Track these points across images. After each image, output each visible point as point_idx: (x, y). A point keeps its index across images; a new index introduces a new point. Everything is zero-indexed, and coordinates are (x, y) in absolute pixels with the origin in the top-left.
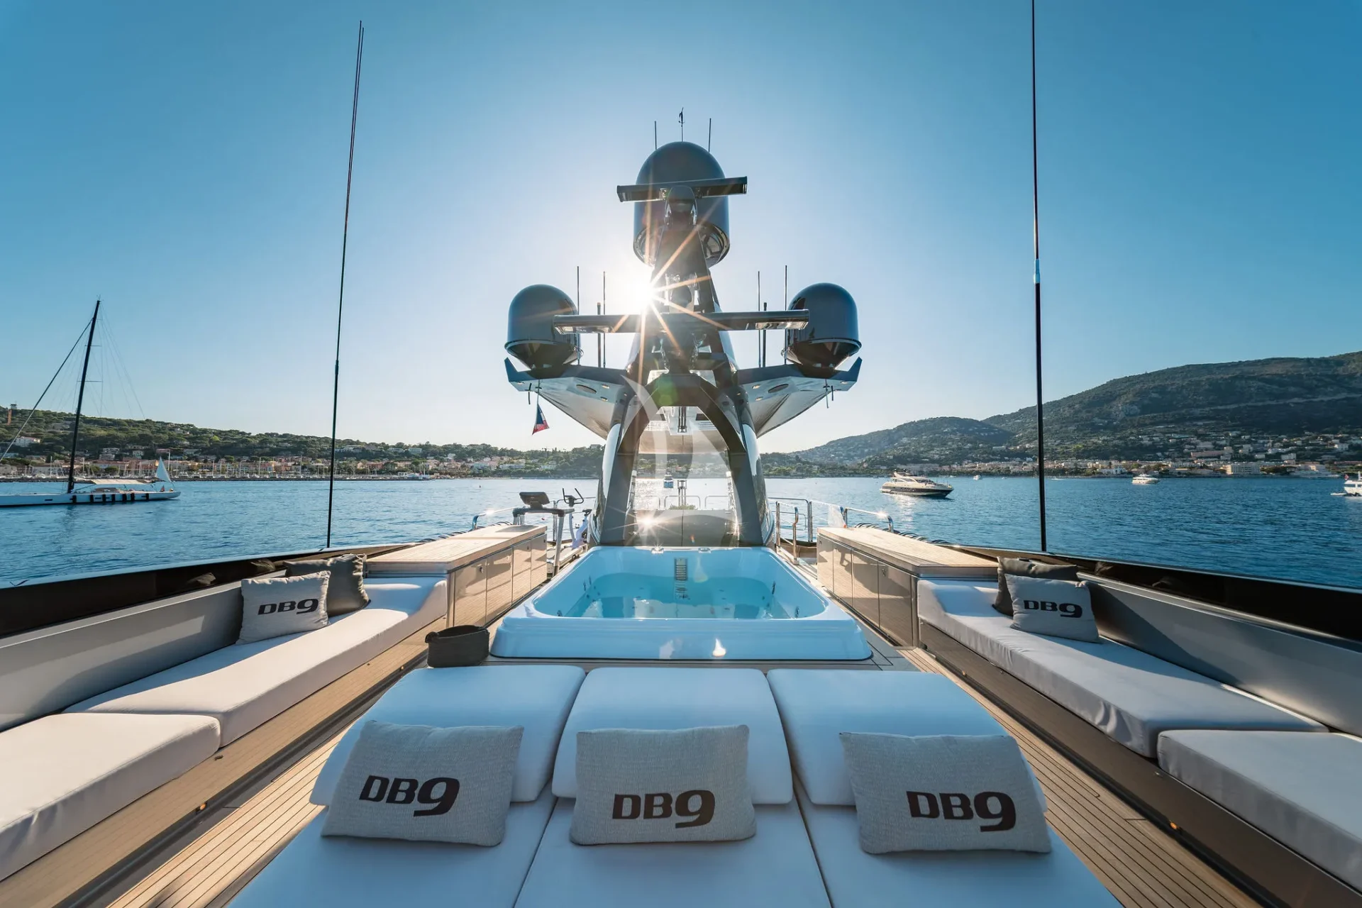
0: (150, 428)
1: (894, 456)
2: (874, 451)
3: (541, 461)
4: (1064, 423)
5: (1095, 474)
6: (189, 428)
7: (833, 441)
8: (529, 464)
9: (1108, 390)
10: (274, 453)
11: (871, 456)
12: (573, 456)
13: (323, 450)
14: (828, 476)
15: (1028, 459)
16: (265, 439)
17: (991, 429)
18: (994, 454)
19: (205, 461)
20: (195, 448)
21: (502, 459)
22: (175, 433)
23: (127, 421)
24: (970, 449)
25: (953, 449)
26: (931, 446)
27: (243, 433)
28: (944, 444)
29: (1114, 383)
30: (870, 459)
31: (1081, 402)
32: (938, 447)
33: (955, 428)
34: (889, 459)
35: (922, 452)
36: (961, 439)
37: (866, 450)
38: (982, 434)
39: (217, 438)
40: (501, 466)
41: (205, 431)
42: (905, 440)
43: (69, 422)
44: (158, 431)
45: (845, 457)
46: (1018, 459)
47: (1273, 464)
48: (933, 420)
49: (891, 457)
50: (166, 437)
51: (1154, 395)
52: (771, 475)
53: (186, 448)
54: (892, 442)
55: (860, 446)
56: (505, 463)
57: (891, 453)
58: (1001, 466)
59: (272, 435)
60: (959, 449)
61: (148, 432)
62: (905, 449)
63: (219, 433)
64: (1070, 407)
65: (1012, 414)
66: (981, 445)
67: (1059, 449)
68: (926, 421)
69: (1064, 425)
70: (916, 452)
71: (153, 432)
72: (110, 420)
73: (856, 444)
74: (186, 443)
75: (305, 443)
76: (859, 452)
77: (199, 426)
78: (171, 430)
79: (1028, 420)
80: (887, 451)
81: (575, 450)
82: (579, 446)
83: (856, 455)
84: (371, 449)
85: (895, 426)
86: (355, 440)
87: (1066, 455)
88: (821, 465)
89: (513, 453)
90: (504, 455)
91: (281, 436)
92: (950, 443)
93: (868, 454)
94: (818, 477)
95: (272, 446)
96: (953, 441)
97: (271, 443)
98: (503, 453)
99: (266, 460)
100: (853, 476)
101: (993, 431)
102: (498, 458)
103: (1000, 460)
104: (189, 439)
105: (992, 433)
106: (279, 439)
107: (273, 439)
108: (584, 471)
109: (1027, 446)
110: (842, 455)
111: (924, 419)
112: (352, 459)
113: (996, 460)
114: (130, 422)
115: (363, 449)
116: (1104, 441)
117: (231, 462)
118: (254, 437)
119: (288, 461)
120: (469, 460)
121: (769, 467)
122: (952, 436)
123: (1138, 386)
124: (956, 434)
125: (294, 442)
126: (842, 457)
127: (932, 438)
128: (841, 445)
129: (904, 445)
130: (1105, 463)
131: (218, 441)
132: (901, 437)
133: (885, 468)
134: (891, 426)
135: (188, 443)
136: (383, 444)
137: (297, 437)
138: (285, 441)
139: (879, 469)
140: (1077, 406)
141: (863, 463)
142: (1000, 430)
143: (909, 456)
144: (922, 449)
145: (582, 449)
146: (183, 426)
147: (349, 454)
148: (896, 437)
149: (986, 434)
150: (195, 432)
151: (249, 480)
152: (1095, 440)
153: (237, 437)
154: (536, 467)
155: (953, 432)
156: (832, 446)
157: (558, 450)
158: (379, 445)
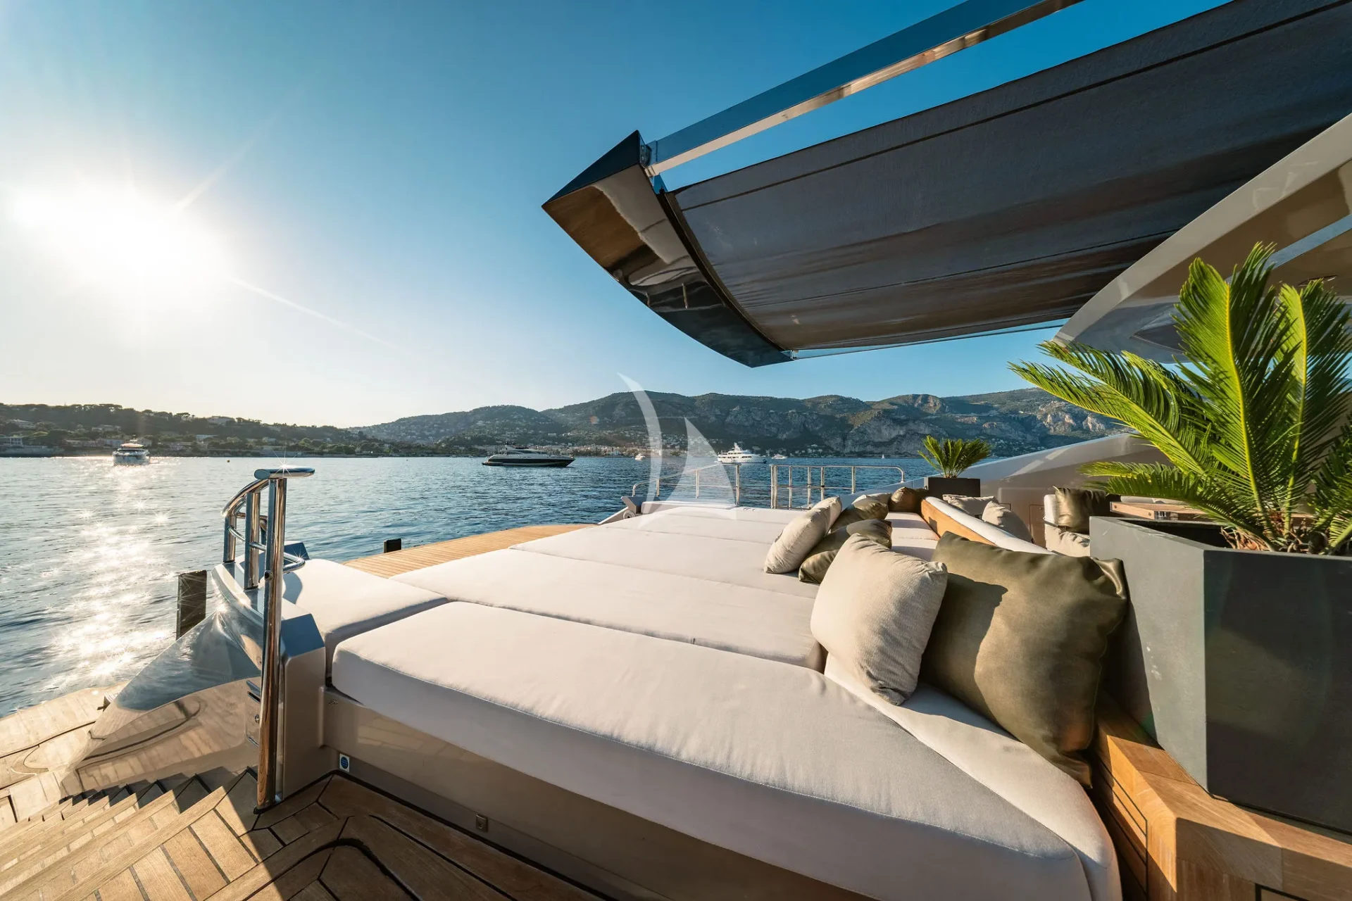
1: (472, 437)
2: (450, 432)
5: (607, 455)
7: (404, 419)
11: (447, 437)
14: (403, 456)
15: (570, 444)
17: (547, 419)
18: (549, 438)
24: (532, 434)
25: (520, 434)
26: (503, 430)
30: (448, 439)
32: (509, 430)
33: (521, 416)
35: (496, 435)
36: (526, 425)
37: (442, 431)
38: (541, 423)
42: (480, 423)
45: (418, 436)
46: (563, 444)
47: (672, 451)
48: (504, 407)
49: (469, 438)
51: (632, 407)
52: (327, 453)
55: (435, 425)
58: (553, 449)
60: (525, 433)
62: (481, 431)
65: (560, 409)
66: (540, 432)
67: (587, 438)
68: (499, 407)
70: (491, 434)
73: (431, 423)
76: (435, 432)
83: (431, 435)
87: (589, 442)
88: (392, 444)
92: (518, 429)
93: (444, 434)
94: (391, 456)
96: (520, 426)
100: (432, 456)
103: (554, 444)
105: (548, 422)
109: (569, 434)
110: (414, 434)
111: (497, 405)
113: (549, 444)
116: (609, 433)
121: (320, 443)
122: (519, 422)
123: (625, 400)
124: (522, 421)
126: (415, 437)
127: (503, 423)
128: (413, 424)
129: (480, 427)
130: (610, 448)
132: (477, 420)
133: (463, 448)
134: (468, 408)
139: (458, 449)
141: (440, 443)
142: (552, 420)
143: (485, 437)
144: (496, 432)
148: (472, 419)
149: (543, 423)
152: (604, 432)
155: (519, 419)
156: (403, 424)
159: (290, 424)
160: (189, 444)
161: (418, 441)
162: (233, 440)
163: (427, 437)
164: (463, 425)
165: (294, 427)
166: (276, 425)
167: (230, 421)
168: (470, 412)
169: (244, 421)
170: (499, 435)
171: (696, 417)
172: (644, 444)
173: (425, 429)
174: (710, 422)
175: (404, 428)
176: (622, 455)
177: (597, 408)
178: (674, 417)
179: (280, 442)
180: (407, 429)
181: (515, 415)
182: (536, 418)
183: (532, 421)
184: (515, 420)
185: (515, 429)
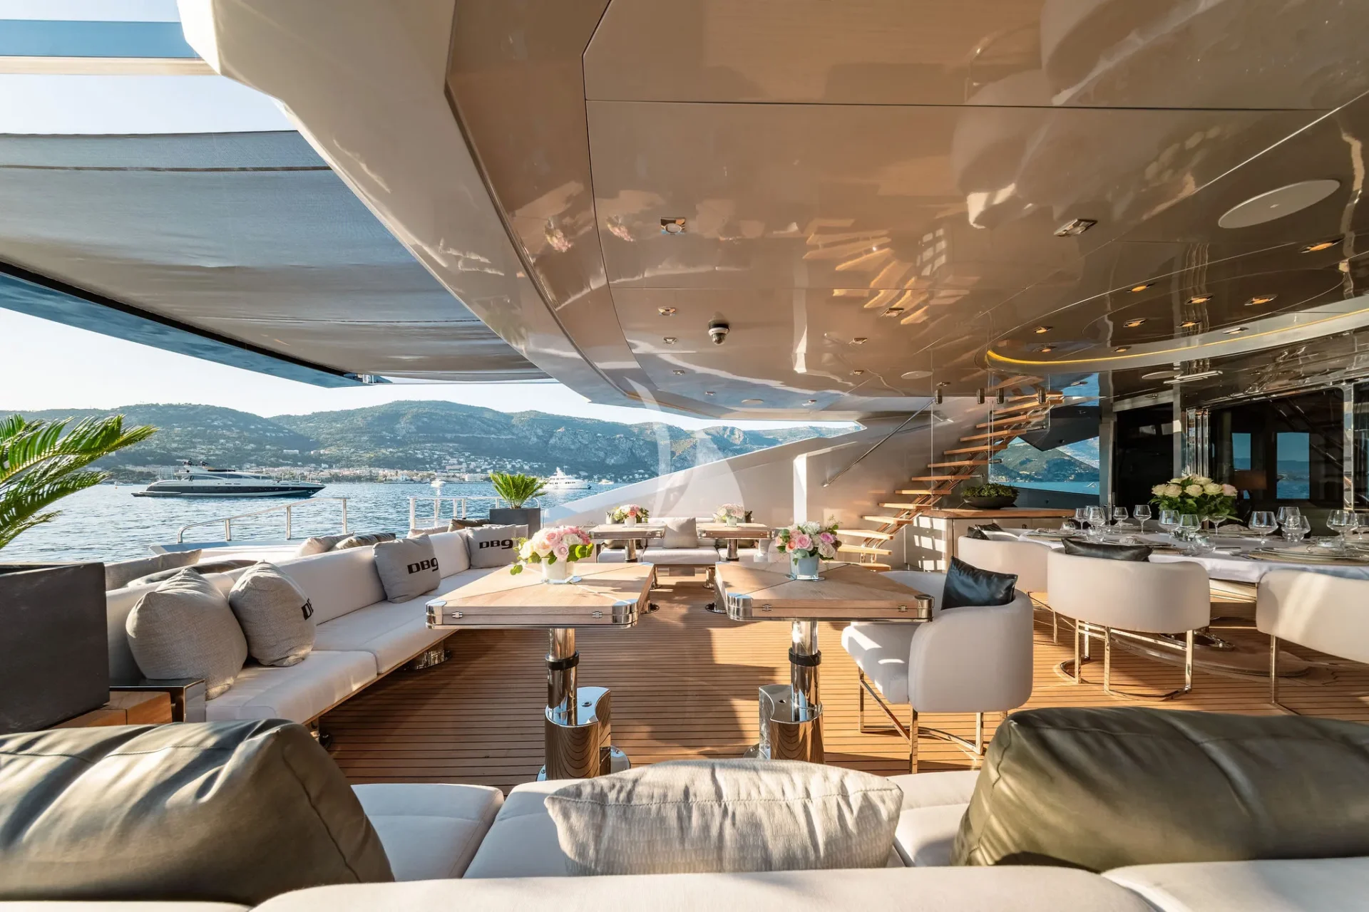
171: (515, 437)
172: (444, 468)
174: (530, 443)
176: (412, 480)
177: (370, 418)
178: (484, 436)
181: (216, 419)
182: (259, 426)
183: (251, 431)
184: (216, 427)
185: (217, 441)
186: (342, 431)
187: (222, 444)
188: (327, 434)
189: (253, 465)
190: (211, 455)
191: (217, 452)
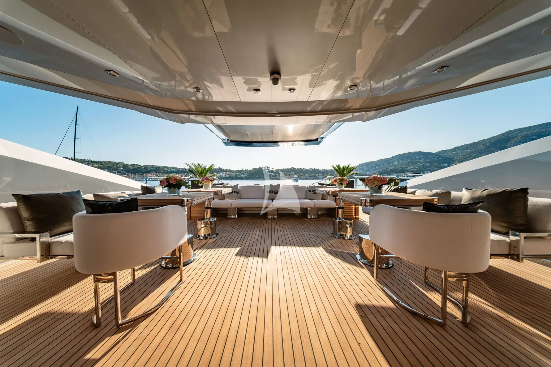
0: (110, 164)
1: (391, 169)
2: (380, 168)
3: (241, 173)
4: (479, 153)
6: (122, 163)
7: (361, 164)
8: (236, 174)
9: (505, 136)
10: (149, 172)
11: (379, 170)
12: (253, 171)
13: (165, 170)
16: (146, 167)
17: (440, 156)
19: (128, 175)
20: (124, 170)
21: (226, 173)
22: (118, 165)
23: (103, 162)
24: (429, 166)
25: (420, 166)
26: (409, 165)
27: (139, 165)
28: (415, 164)
29: (510, 132)
30: (379, 171)
31: (489, 142)
32: (412, 165)
33: (421, 157)
34: (388, 171)
36: (424, 161)
37: (377, 168)
38: (435, 159)
39: (131, 167)
40: (226, 176)
41: (127, 165)
42: (396, 163)
43: (87, 162)
44: (113, 165)
45: (367, 170)
48: (410, 153)
49: (390, 170)
50: (115, 167)
53: (122, 170)
54: (389, 163)
55: (374, 166)
56: (228, 174)
57: (389, 168)
59: (148, 165)
60: (423, 166)
61: (110, 165)
62: (396, 167)
63: (131, 165)
64: (483, 144)
65: (451, 149)
66: (434, 164)
68: (406, 154)
69: (479, 154)
70: (402, 168)
71: (111, 165)
72: (99, 161)
73: (372, 165)
74: (122, 168)
75: (159, 168)
76: (373, 168)
77: (125, 163)
78: (117, 164)
79: (460, 152)
80: (387, 167)
81: (253, 169)
82: (255, 168)
83: (372, 170)
84: (180, 170)
85: (391, 157)
86: (175, 167)
89: (230, 171)
90: (227, 172)
91: (151, 166)
92: (418, 163)
93: (378, 169)
95: (148, 169)
96: (420, 163)
97: (148, 168)
98: (226, 171)
99: (147, 174)
101: (441, 158)
102: (225, 173)
104: (122, 167)
105: (440, 159)
106: (151, 167)
107: (149, 167)
108: (257, 177)
110: (365, 170)
111: (405, 153)
112: (174, 173)
114: (104, 162)
115: (178, 170)
117: (136, 175)
118: (142, 166)
119: (154, 174)
120: (214, 173)
122: (420, 160)
124: (421, 159)
125: (155, 168)
126: (365, 171)
127: (409, 161)
128: (365, 165)
129: (395, 165)
131: (131, 168)
132: (394, 162)
134: (389, 157)
135: (122, 169)
136: (184, 168)
137: (156, 166)
138: (152, 168)
140: (488, 144)
142: (444, 157)
143: (398, 169)
144: (404, 166)
145: (256, 168)
146: (120, 163)
147: (173, 172)
148: (391, 161)
149: (437, 159)
150: (124, 164)
151: (142, 181)
153: (137, 166)
154: (239, 176)
155: (420, 158)
156: (361, 166)
157: (247, 169)
158: (183, 168)
159: (326, 169)
160: (305, 176)
161: (366, 173)
162: (313, 175)
163: (370, 171)
164: (387, 164)
165: (327, 170)
166: (322, 170)
167: (312, 170)
168: (391, 158)
169: (316, 169)
170: (406, 168)
173: (369, 168)
175: (361, 168)
179: (324, 175)
180: (362, 168)
181: (417, 156)
182: (432, 156)
183: (429, 159)
184: (417, 159)
185: (416, 164)
186: (470, 153)
187: (418, 165)
188: (462, 156)
189: (429, 171)
190: (415, 169)
191: (417, 168)
